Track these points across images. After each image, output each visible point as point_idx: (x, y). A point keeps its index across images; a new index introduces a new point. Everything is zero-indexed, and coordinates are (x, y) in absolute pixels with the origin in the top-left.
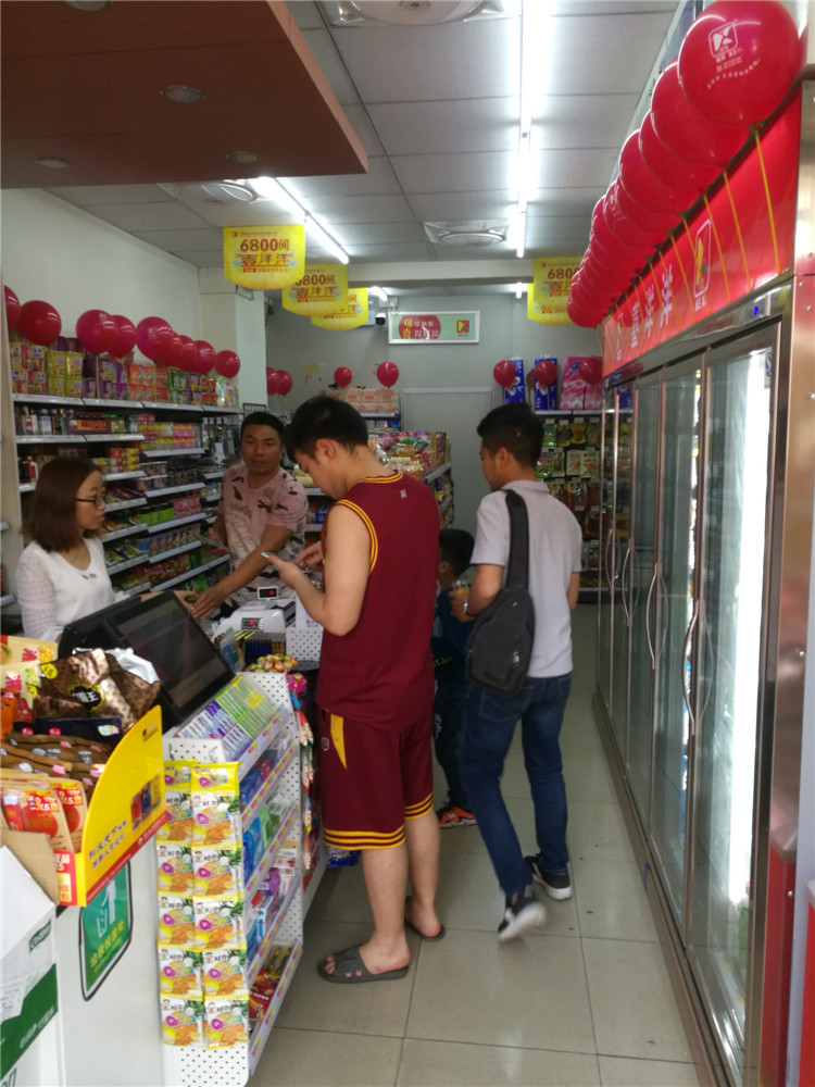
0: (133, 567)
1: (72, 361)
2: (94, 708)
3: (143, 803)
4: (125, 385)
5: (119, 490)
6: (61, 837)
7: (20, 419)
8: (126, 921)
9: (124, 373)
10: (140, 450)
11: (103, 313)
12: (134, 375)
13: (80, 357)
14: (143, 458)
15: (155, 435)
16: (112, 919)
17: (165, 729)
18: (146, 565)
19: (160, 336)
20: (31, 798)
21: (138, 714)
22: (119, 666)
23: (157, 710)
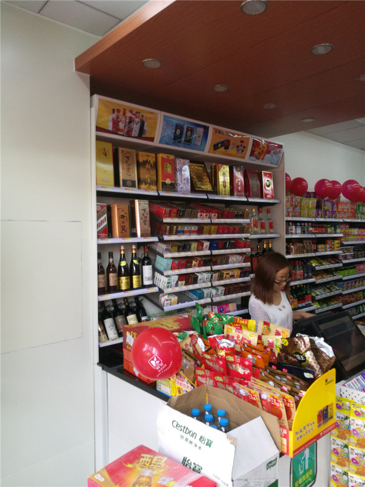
0: (334, 295)
1: (312, 202)
2: (303, 363)
3: (324, 415)
4: (335, 211)
5: (330, 259)
6: (283, 420)
7: (288, 227)
8: (313, 470)
9: (335, 206)
10: (341, 241)
11: (327, 180)
12: (340, 207)
13: (315, 200)
14: (342, 245)
15: (348, 234)
16: (307, 467)
17: (338, 381)
18: (341, 295)
19: (353, 189)
20: (272, 399)
21: (324, 371)
22: (316, 346)
23: (334, 371)
